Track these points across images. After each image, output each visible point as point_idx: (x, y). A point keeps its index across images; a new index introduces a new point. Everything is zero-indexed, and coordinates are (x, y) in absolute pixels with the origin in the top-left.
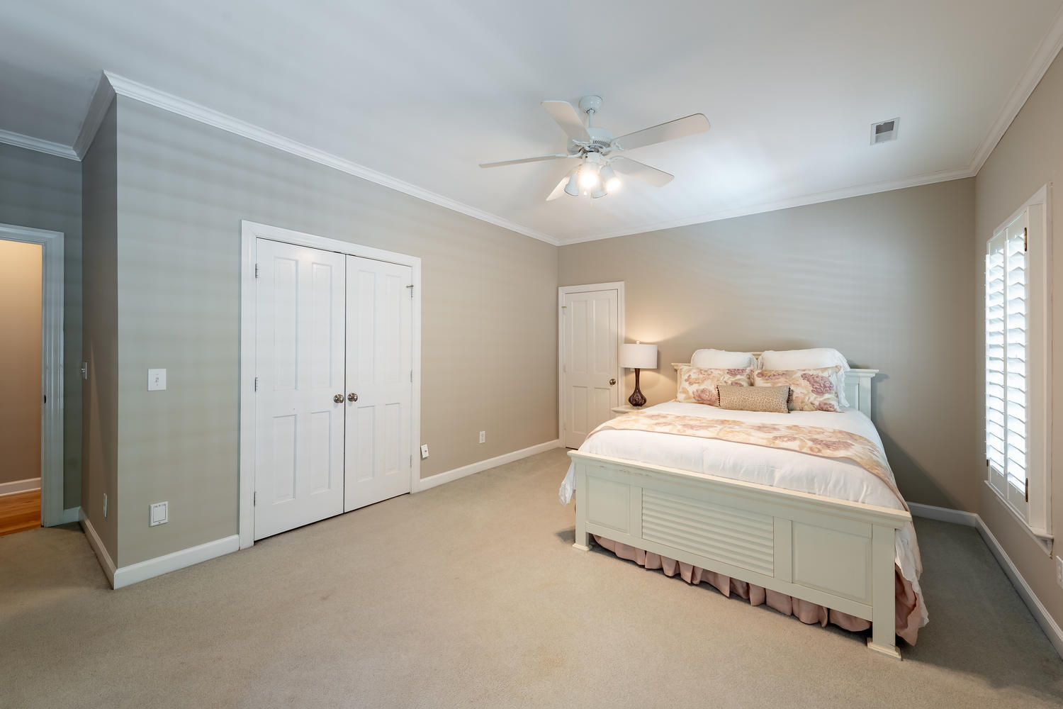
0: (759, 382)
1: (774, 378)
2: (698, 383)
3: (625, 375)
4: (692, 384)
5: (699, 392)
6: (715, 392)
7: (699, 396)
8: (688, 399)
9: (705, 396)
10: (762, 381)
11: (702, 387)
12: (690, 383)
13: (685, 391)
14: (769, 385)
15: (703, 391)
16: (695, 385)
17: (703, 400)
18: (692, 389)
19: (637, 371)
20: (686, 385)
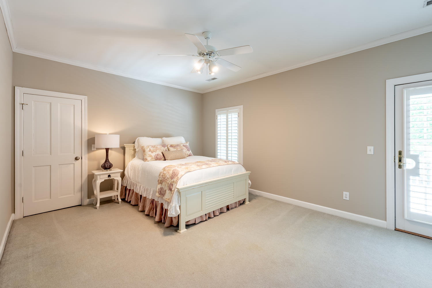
0: (171, 149)
1: (176, 147)
2: (155, 151)
3: (88, 153)
4: (153, 152)
5: (156, 155)
6: (162, 155)
7: (157, 157)
8: (152, 159)
9: (159, 157)
10: (173, 149)
11: (157, 153)
12: (151, 152)
13: (150, 156)
14: (176, 150)
15: (158, 155)
16: (154, 152)
17: (158, 158)
18: (153, 154)
19: (107, 150)
20: (150, 153)
